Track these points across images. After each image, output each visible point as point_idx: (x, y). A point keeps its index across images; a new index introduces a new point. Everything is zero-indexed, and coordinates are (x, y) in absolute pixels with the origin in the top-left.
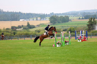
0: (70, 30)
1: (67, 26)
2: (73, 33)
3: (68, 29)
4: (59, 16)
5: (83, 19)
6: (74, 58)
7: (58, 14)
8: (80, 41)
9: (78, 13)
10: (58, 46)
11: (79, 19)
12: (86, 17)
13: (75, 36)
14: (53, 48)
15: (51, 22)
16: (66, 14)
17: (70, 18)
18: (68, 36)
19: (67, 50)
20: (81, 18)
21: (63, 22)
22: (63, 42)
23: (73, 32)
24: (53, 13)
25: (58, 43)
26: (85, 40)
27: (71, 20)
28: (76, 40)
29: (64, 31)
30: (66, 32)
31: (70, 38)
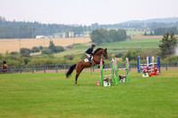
0: (129, 56)
1: (122, 47)
2: (133, 62)
3: (125, 54)
4: (108, 30)
5: (151, 34)
6: (135, 108)
7: (106, 26)
8: (147, 75)
9: (142, 23)
10: (105, 84)
11: (145, 34)
13: (137, 66)
14: (96, 88)
15: (93, 41)
16: (121, 25)
17: (128, 34)
18: (124, 66)
19: (122, 92)
20: (148, 33)
21: (114, 41)
22: (116, 78)
23: (134, 58)
24: (96, 24)
25: (107, 80)
26: (155, 74)
27: (129, 37)
28: (139, 74)
29: (117, 56)
30: (120, 59)
31: (128, 71)
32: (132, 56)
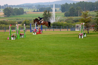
0: (25, 23)
1: (22, 18)
2: (28, 26)
3: (23, 22)
4: (14, 8)
5: (37, 11)
6: (29, 52)
7: (12, 6)
8: (35, 34)
9: (32, 5)
10: (12, 39)
11: (34, 11)
12: (41, 10)
13: (30, 28)
15: (5, 14)
17: (25, 10)
18: (23, 28)
19: (22, 43)
20: (36, 10)
21: (17, 15)
22: (18, 35)
24: (7, 5)
25: (13, 36)
27: (25, 13)
28: (31, 33)
29: (19, 23)
30: (20, 25)
31: (25, 31)
32: (27, 23)
